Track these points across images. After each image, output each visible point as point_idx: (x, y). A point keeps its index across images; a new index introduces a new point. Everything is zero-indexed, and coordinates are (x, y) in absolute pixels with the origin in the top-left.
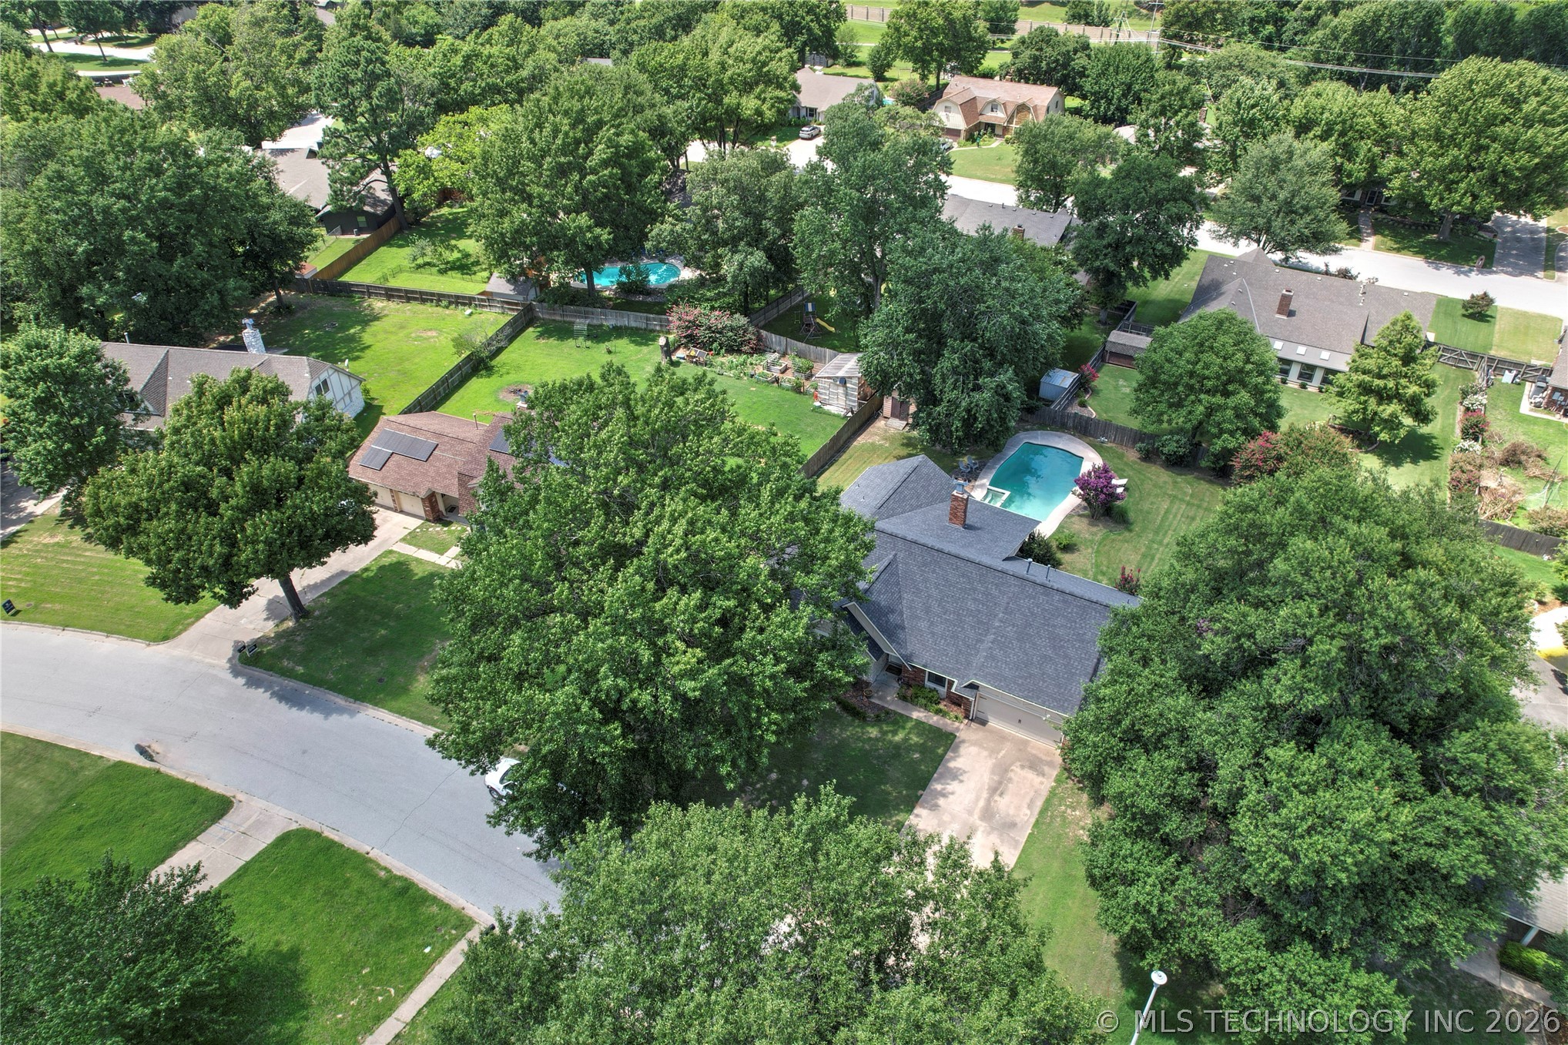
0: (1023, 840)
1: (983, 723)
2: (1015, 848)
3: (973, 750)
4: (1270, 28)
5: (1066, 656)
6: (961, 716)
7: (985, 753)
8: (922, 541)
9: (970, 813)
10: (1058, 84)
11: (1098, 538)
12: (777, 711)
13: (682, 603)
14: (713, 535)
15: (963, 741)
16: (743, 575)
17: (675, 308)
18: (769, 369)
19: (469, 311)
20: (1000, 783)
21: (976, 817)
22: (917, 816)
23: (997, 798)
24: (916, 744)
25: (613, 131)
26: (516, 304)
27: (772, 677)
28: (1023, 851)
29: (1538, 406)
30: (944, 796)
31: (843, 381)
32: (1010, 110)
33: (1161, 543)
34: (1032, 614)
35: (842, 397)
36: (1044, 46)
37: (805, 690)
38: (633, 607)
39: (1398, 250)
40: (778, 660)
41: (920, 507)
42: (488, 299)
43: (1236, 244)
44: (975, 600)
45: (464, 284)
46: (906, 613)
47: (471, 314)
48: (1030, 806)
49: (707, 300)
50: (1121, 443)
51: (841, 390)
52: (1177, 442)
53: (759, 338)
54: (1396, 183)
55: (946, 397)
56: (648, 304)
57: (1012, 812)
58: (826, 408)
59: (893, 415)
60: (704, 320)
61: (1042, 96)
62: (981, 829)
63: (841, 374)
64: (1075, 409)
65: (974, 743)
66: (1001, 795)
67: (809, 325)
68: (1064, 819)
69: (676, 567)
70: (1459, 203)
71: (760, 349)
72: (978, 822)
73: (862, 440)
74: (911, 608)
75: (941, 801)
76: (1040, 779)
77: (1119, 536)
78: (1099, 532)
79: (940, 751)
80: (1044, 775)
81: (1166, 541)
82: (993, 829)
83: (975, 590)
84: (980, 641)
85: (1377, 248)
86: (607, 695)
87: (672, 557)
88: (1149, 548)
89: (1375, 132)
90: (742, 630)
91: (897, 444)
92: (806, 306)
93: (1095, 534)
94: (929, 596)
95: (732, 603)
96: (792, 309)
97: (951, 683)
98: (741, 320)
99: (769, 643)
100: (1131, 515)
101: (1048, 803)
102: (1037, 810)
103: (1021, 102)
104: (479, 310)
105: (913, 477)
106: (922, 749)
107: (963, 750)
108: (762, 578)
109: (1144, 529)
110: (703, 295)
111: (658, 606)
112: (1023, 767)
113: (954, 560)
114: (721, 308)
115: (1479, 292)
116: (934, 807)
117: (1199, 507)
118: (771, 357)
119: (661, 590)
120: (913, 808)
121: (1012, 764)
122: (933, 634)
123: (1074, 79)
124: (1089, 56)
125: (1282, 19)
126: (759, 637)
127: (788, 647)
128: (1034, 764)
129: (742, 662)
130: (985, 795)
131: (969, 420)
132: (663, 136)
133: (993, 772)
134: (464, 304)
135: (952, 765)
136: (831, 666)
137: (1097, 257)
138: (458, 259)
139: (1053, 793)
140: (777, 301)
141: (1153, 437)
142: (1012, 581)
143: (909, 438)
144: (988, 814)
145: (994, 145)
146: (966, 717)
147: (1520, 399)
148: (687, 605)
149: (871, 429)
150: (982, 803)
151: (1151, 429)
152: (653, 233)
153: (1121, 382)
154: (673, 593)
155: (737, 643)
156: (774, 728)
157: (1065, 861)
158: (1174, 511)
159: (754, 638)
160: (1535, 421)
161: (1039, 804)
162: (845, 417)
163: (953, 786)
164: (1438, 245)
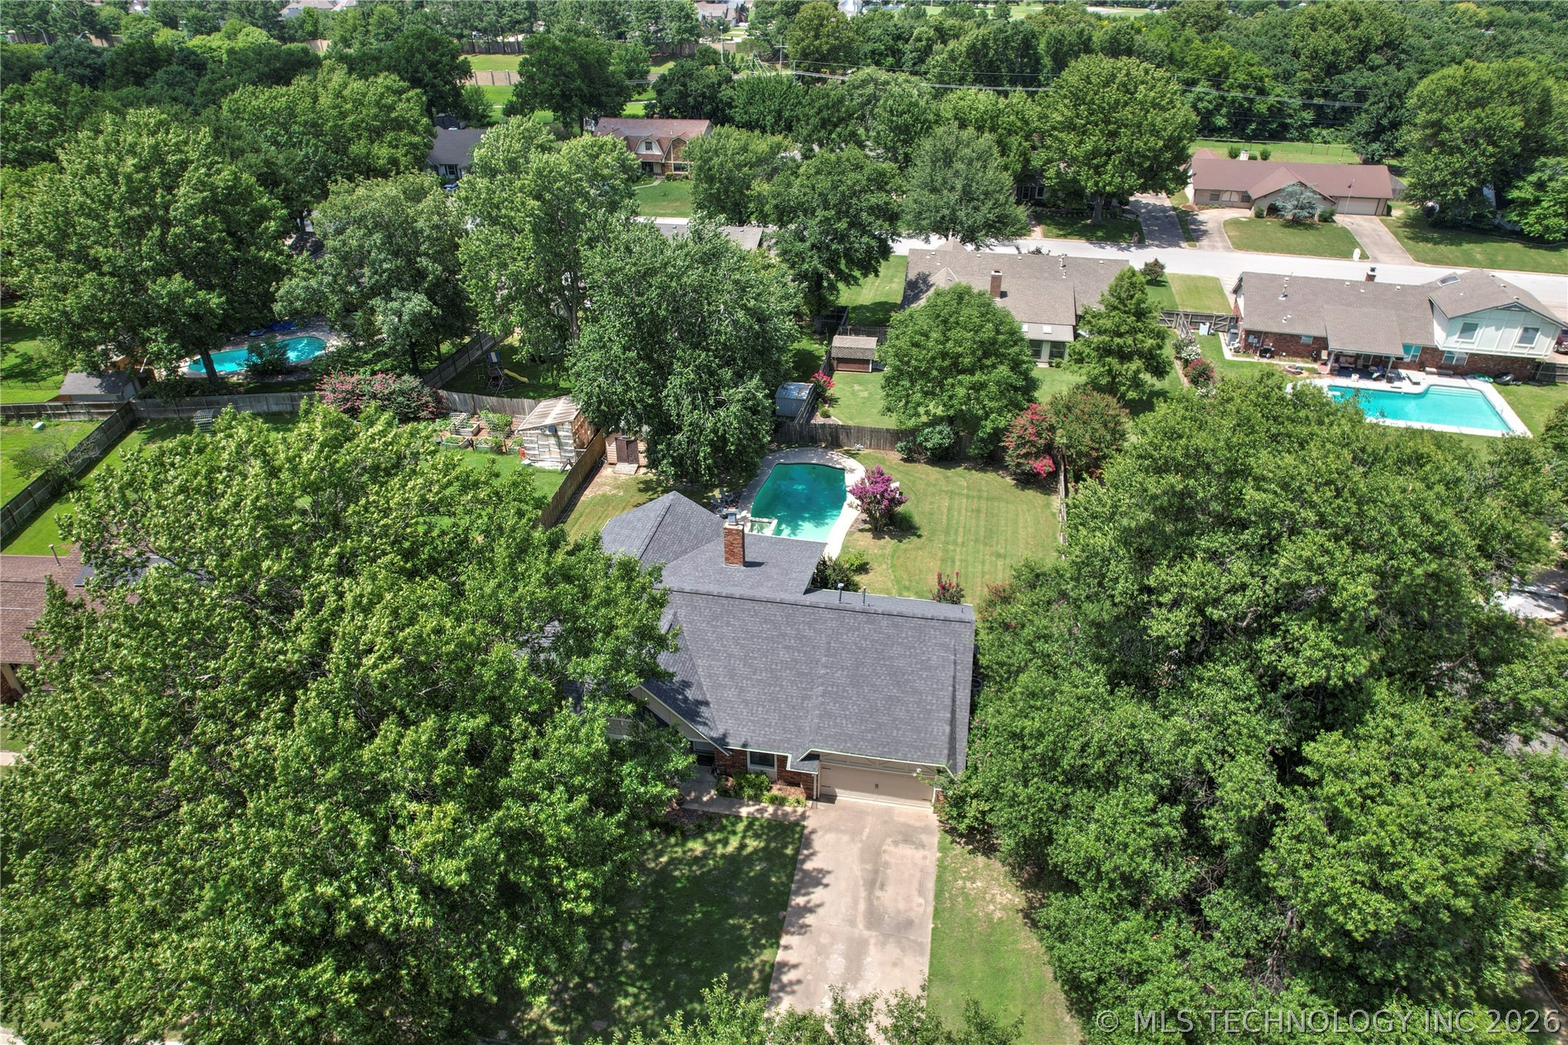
0: (927, 939)
1: (830, 798)
2: (922, 954)
3: (830, 837)
4: (890, 60)
5: (915, 691)
6: (802, 798)
7: (846, 838)
8: (703, 589)
9: (852, 923)
10: (708, 117)
11: (888, 551)
12: (586, 866)
13: (406, 741)
14: (432, 624)
15: (813, 832)
16: (488, 675)
17: (326, 379)
18: (458, 433)
19: (38, 424)
20: (876, 872)
21: (861, 926)
22: (786, 948)
23: (878, 893)
24: (756, 851)
25: (203, 170)
26: (109, 406)
27: (569, 820)
28: (932, 955)
29: (1237, 351)
30: (811, 910)
31: (554, 429)
32: (666, 145)
33: (955, 543)
34: (861, 649)
35: (555, 449)
36: (688, 80)
37: (619, 825)
38: (324, 762)
39: (1065, 236)
40: (572, 793)
41: (685, 552)
42: (67, 404)
43: (927, 240)
44: (787, 647)
45: (29, 393)
46: (706, 683)
47: (42, 428)
48: (921, 892)
49: (366, 363)
50: (878, 447)
51: (552, 441)
52: (940, 433)
53: (438, 400)
54: (1051, 172)
55: (687, 420)
56: (291, 383)
57: (902, 906)
58: (538, 465)
59: (620, 459)
60: (367, 388)
61: (696, 130)
62: (873, 941)
63: (549, 421)
64: (818, 420)
65: (829, 829)
66: (882, 887)
67: (496, 378)
68: (966, 896)
69: (383, 686)
70: (1110, 184)
71: (442, 412)
72: (866, 933)
73: (589, 494)
74: (710, 676)
75: (809, 919)
76: (921, 853)
77: (910, 543)
78: (888, 543)
79: (789, 851)
80: (923, 846)
81: (960, 540)
82: (887, 936)
83: (784, 635)
84: (806, 698)
85: (1046, 236)
86: (305, 917)
87: (374, 670)
88: (946, 551)
89: (1021, 129)
90: (508, 759)
91: (634, 490)
92: (489, 357)
93: (884, 548)
94: (730, 656)
95: (481, 720)
96: (471, 365)
97: (783, 760)
98: (410, 381)
99: (552, 769)
100: (917, 520)
101: (940, 880)
102: (931, 895)
103: (674, 136)
104: (54, 421)
105: (668, 519)
106: (766, 854)
107: (818, 842)
108: (520, 675)
109: (933, 532)
110: (359, 359)
111: (366, 753)
112: (896, 843)
113: (749, 605)
114: (385, 371)
115: (1152, 260)
116: (804, 929)
117: (980, 497)
118: (457, 419)
119: (369, 729)
120: (778, 937)
121: (882, 842)
122: (746, 702)
123: (723, 111)
124: (733, 88)
125: (899, 51)
126: (537, 765)
127: (582, 768)
128: (908, 836)
129: (517, 808)
130: (863, 894)
131: (719, 445)
132: (276, 184)
133: (863, 861)
134: (31, 417)
135: (809, 866)
136: (643, 780)
137: (804, 260)
138: (16, 366)
139: (942, 867)
140: (452, 358)
141: (914, 432)
142: (827, 614)
143: (645, 482)
144: (874, 918)
145: (656, 183)
146: (809, 797)
147: (1220, 348)
148: (415, 743)
149: (597, 480)
150: (862, 906)
151: (911, 423)
152: (281, 292)
153: (856, 387)
154: (389, 727)
155: (503, 782)
156: (585, 893)
157: (988, 953)
158: (956, 506)
159: (529, 767)
160: (1241, 365)
161: (931, 885)
162: (563, 471)
163: (818, 895)
164: (1095, 227)
